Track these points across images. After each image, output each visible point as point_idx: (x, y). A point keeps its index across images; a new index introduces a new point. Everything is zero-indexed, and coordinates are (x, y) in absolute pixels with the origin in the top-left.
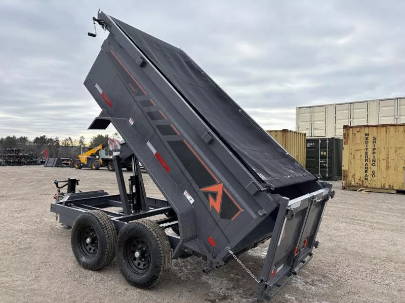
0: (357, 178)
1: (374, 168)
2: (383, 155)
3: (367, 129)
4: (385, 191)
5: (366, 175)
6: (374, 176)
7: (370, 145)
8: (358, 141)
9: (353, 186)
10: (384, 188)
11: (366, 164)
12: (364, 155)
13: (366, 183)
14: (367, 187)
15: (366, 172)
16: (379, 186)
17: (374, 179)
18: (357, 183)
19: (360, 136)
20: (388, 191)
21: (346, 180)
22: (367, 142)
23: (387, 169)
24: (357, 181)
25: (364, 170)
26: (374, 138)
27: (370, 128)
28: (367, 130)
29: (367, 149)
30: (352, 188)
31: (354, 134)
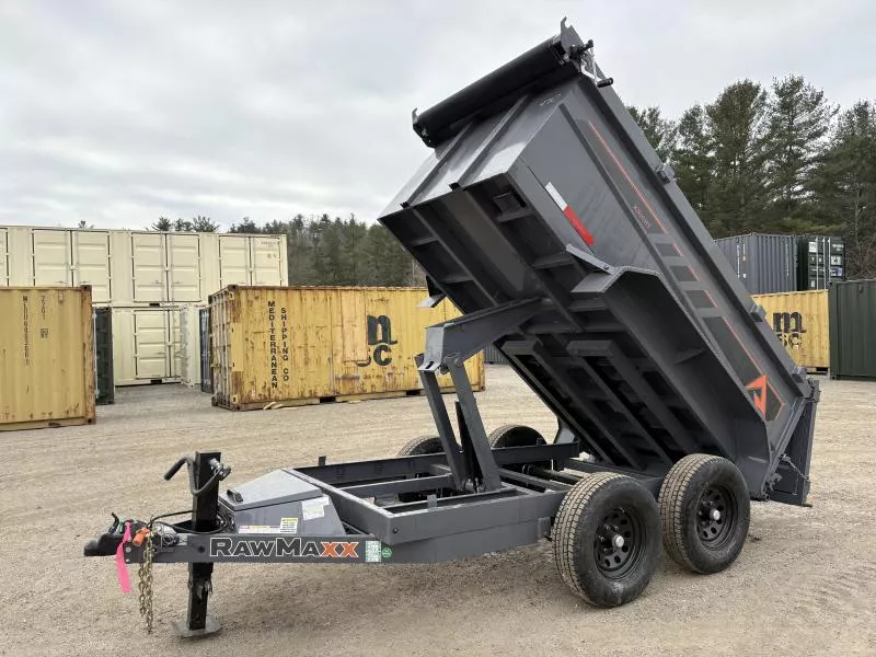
0: (260, 385)
1: (286, 364)
2: (299, 342)
3: (270, 292)
4: (305, 402)
5: (275, 378)
6: (286, 378)
7: (278, 323)
8: (258, 316)
9: (253, 402)
10: (303, 398)
11: (274, 358)
12: (268, 341)
13: (275, 393)
14: (277, 400)
15: (273, 372)
16: (295, 396)
17: (286, 383)
18: (260, 395)
19: (260, 307)
20: (309, 401)
21: (241, 391)
22: (272, 318)
23: (306, 363)
24: (260, 391)
25: (270, 369)
26: (283, 310)
27: (277, 292)
28: (270, 296)
29: (273, 330)
30: (251, 406)
31: (250, 303)
